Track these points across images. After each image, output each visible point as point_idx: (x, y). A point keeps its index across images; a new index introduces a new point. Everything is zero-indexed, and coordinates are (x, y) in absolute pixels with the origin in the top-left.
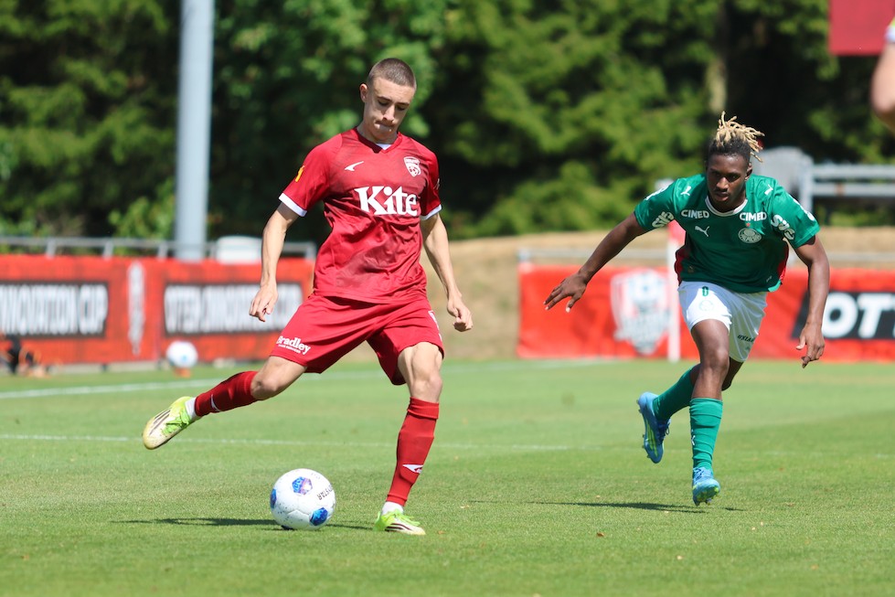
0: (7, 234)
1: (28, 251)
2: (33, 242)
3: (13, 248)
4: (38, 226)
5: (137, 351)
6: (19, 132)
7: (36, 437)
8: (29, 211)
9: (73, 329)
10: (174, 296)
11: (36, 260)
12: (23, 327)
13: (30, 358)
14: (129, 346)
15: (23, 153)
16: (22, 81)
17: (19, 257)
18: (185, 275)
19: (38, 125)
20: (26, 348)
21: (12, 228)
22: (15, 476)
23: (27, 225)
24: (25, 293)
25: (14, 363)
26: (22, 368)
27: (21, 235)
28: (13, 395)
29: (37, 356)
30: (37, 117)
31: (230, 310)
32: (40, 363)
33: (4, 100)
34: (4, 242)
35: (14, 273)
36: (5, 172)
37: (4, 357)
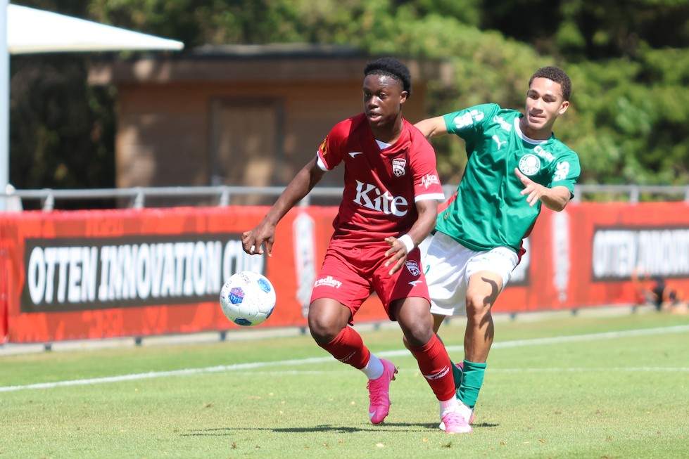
0: (649, 184)
1: (669, 199)
2: (672, 190)
3: (655, 196)
4: (677, 174)
6: (656, 89)
7: (684, 369)
8: (668, 162)
11: (677, 206)
12: (666, 267)
13: (673, 297)
15: (660, 108)
16: (657, 44)
17: (660, 204)
19: (672, 84)
21: (653, 178)
22: (667, 405)
23: (667, 175)
24: (667, 237)
25: (659, 301)
26: (667, 305)
27: (661, 184)
28: (660, 330)
29: (680, 294)
30: (671, 76)
32: (683, 300)
33: (641, 60)
34: (648, 190)
35: (657, 220)
36: (646, 127)
37: (650, 295)
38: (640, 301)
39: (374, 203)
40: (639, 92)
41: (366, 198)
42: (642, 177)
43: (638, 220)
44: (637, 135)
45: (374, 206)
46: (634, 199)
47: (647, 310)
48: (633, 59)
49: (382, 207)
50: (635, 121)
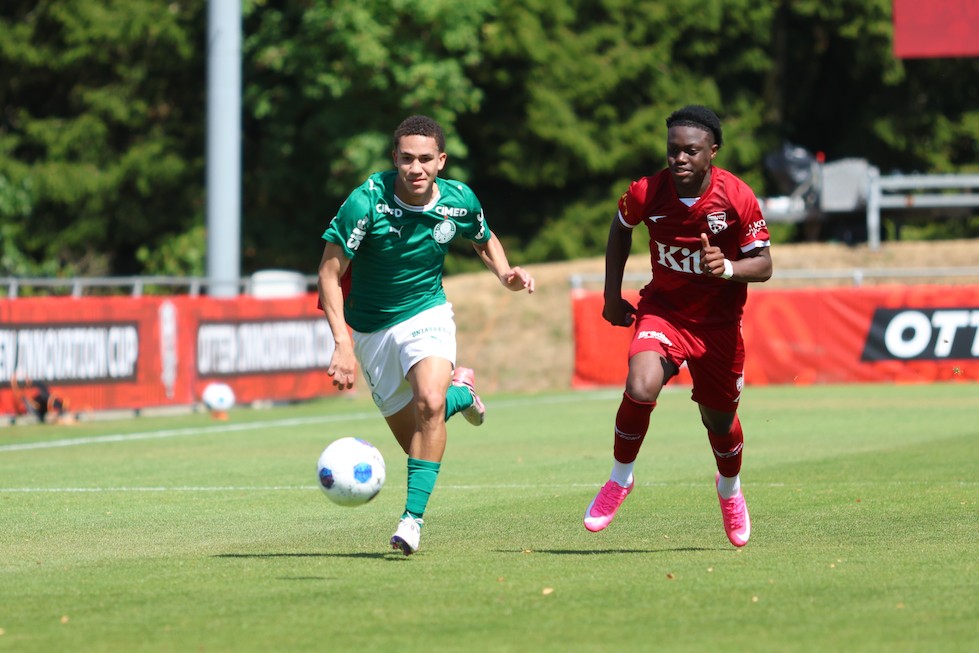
0: (30, 276)
1: (53, 292)
2: (58, 283)
3: (37, 290)
4: (63, 264)
5: (170, 394)
6: (38, 167)
7: (69, 490)
8: (53, 248)
9: (102, 373)
10: (208, 334)
11: (64, 301)
12: (50, 372)
13: (59, 405)
14: (162, 389)
15: (43, 186)
16: (39, 114)
17: (44, 299)
18: (219, 313)
19: (57, 159)
20: (54, 394)
21: (36, 270)
22: (49, 532)
23: (51, 265)
24: (51, 336)
25: (41, 412)
26: (51, 416)
27: (44, 275)
28: (43, 445)
29: (66, 403)
30: (56, 150)
31: (267, 348)
32: (70, 410)
33: (22, 133)
34: (28, 283)
35: (39, 316)
36: (26, 209)
37: (32, 405)
38: (19, 411)
39: (681, 265)
40: (18, 169)
41: (672, 260)
42: (22, 269)
43: (16, 317)
44: (17, 218)
45: (682, 267)
46: (13, 293)
47: (28, 421)
48: (11, 130)
49: (692, 268)
50: (15, 203)
